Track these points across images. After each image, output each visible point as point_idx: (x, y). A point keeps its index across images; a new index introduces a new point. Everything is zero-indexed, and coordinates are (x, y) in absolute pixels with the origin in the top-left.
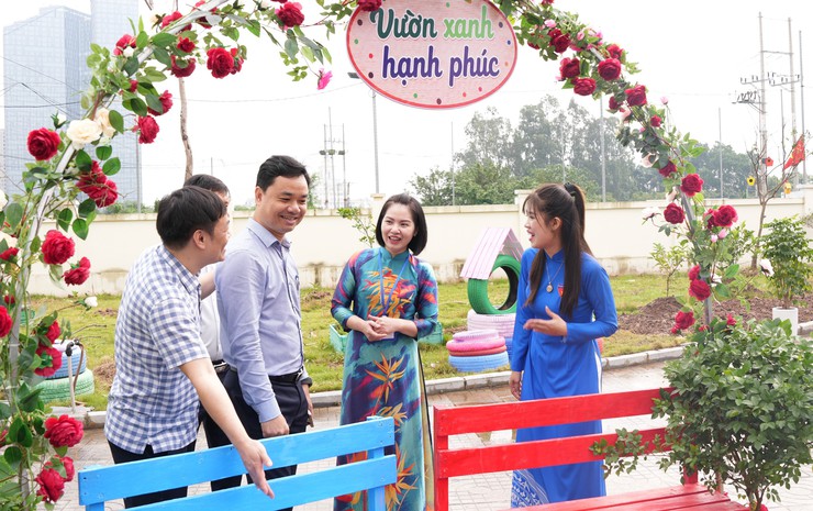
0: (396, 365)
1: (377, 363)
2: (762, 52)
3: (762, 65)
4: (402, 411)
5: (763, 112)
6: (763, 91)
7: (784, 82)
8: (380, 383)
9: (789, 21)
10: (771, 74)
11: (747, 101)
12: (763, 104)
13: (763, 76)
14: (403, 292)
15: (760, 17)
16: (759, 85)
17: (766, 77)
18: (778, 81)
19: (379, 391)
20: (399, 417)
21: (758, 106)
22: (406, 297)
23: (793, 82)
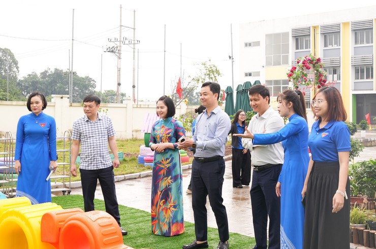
0: (168, 161)
1: (160, 161)
2: (121, 26)
3: (121, 33)
4: (171, 179)
5: (120, 58)
6: (120, 46)
7: (130, 43)
8: (163, 168)
9: (134, 11)
10: (125, 39)
11: (112, 51)
12: (120, 54)
13: (120, 39)
14: (167, 132)
15: (121, 7)
16: (118, 43)
17: (122, 40)
18: (127, 42)
19: (162, 172)
20: (170, 181)
21: (117, 54)
22: (168, 134)
23: (134, 44)
